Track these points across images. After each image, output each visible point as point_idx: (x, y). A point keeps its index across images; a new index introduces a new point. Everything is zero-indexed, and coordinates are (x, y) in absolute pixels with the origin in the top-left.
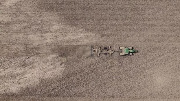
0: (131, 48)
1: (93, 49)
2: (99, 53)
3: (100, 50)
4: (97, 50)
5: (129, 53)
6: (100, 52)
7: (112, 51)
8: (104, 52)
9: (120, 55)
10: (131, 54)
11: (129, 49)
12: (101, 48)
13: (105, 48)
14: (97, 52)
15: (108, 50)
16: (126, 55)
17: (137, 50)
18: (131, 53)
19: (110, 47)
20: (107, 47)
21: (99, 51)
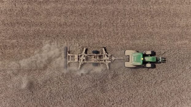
0: (149, 53)
1: (68, 54)
2: (81, 62)
3: (83, 56)
4: (76, 56)
5: (145, 62)
6: (84, 60)
7: (108, 58)
8: (93, 60)
9: (126, 66)
10: (149, 65)
11: (145, 55)
12: (86, 52)
13: (94, 52)
14: (76, 60)
15: (100, 57)
16: (137, 67)
17: (162, 58)
18: (150, 62)
19: (105, 50)
20: (99, 50)
21: (82, 58)
